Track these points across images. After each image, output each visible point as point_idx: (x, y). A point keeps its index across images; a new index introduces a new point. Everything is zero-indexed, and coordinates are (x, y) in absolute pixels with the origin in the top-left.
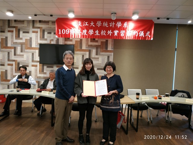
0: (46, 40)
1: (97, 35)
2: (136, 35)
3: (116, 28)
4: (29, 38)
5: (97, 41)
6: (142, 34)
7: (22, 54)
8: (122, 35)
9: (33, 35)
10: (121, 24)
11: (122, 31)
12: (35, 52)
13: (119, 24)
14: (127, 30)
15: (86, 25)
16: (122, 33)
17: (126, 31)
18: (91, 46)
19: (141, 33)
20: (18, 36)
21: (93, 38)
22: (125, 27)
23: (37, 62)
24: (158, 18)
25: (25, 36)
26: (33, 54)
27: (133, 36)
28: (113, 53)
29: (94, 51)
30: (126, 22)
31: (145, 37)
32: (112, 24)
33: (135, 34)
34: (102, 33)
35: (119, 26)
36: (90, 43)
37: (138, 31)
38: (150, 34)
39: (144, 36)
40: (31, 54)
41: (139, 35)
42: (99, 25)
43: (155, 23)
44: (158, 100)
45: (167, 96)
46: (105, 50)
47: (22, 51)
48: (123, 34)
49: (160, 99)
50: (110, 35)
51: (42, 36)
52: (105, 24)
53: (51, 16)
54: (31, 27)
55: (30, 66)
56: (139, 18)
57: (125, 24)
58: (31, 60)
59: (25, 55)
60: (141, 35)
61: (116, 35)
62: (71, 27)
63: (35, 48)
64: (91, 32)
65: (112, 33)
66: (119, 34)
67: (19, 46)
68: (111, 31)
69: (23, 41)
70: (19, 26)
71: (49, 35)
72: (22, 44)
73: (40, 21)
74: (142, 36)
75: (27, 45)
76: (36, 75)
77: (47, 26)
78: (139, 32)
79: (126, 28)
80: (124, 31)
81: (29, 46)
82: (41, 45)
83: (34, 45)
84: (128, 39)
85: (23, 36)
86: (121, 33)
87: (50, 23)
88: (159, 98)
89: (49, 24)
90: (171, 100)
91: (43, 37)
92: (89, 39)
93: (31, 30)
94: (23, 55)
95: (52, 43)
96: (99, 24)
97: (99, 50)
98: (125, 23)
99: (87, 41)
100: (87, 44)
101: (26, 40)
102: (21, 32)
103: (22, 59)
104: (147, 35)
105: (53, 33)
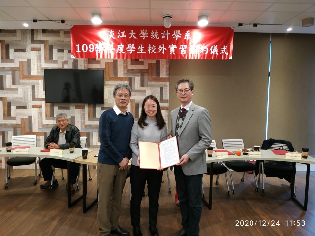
0: (56, 62)
1: (142, 52)
2: (205, 52)
3: (172, 41)
4: (26, 60)
5: (142, 63)
6: (215, 50)
7: (14, 86)
8: (183, 52)
9: (33, 55)
10: (180, 35)
11: (182, 46)
12: (38, 84)
13: (177, 35)
14: (190, 44)
15: (123, 36)
16: (183, 50)
17: (188, 46)
18: (133, 71)
19: (213, 48)
20: (6, 57)
21: (135, 59)
22: (187, 39)
23: (41, 99)
24: (240, 24)
25: (19, 57)
26: (34, 87)
27: (201, 54)
28: (168, 83)
29: (137, 80)
30: (189, 31)
31: (220, 56)
32: (165, 35)
33: (203, 51)
34: (149, 50)
35: (177, 37)
36: (130, 67)
37: (208, 45)
38: (228, 50)
39: (217, 54)
40: (31, 87)
41: (209, 52)
42: (144, 37)
43: (234, 31)
44: (242, 157)
45: (257, 149)
46: (155, 77)
47: (14, 83)
48: (185, 51)
49: (246, 154)
50: (163, 53)
51: (48, 56)
52: (154, 34)
53: (63, 21)
54: (29, 40)
55: (29, 107)
56: (209, 23)
57: (187, 34)
58: (30, 97)
59: (21, 89)
60: (213, 52)
61: (173, 53)
62: (96, 39)
63: (37, 76)
64: (131, 48)
65: (166, 49)
66: (177, 51)
67: (9, 74)
68: (164, 45)
69: (16, 65)
70: (8, 39)
71: (60, 54)
72: (13, 71)
73: (44, 31)
74: (215, 54)
75: (24, 72)
76: (40, 123)
77: (57, 39)
78: (209, 48)
79: (189, 41)
80: (186, 46)
81: (26, 73)
82: (47, 71)
83: (35, 72)
84: (193, 58)
85: (15, 57)
86: (181, 49)
87: (62, 34)
88: (244, 154)
89: (59, 36)
90: (262, 155)
91: (49, 58)
92: (129, 60)
93: (29, 45)
94: (16, 89)
95: (66, 67)
96: (144, 34)
97: (146, 77)
98: (187, 32)
99: (126, 62)
100: (125, 67)
101: (21, 63)
102: (12, 51)
103: (15, 96)
104: (223, 52)
105: (66, 51)
